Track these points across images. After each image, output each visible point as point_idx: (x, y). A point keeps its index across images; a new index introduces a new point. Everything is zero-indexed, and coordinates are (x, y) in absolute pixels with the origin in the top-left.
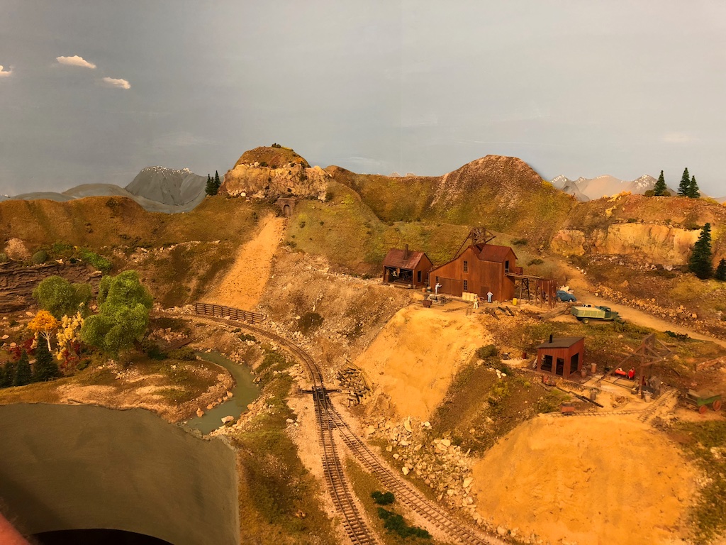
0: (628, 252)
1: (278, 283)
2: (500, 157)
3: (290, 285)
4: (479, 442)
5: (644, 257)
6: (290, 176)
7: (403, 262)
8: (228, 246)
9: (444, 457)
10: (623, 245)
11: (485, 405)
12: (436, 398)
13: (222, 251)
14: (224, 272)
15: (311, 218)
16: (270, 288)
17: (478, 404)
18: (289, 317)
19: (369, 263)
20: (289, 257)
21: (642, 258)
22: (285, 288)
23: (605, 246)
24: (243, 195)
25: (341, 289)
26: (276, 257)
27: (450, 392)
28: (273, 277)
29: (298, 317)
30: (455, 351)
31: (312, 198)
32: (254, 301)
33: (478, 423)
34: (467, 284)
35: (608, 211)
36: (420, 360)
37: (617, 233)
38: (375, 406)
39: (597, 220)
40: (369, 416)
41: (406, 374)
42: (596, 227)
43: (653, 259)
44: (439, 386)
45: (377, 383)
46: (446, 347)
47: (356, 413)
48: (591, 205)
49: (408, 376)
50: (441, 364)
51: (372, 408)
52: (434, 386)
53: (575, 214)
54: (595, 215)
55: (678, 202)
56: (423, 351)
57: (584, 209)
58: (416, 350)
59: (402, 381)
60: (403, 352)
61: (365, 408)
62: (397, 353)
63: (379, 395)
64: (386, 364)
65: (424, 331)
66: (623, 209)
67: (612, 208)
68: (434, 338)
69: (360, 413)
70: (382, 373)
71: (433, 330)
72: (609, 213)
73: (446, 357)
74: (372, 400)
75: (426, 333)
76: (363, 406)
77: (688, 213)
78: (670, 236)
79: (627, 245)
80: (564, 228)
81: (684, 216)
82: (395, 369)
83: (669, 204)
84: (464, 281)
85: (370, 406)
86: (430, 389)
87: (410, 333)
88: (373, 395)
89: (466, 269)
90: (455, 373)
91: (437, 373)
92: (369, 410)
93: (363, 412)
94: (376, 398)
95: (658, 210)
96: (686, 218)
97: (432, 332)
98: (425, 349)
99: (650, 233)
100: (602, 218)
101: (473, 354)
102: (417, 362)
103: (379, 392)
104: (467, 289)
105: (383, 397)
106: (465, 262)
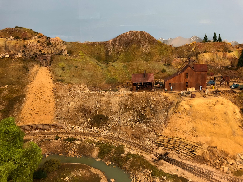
0: (209, 63)
1: (63, 103)
2: (137, 31)
3: (72, 103)
5: (217, 64)
6: (39, 44)
7: (144, 80)
8: (15, 87)
10: (206, 61)
13: (12, 91)
14: (21, 104)
15: (68, 65)
16: (59, 107)
18: (82, 120)
19: (109, 83)
20: (63, 87)
21: (216, 65)
22: (70, 105)
23: (198, 62)
24: (7, 56)
25: (111, 99)
26: (55, 89)
28: (58, 101)
29: (89, 119)
30: (231, 115)
31: (59, 54)
32: (51, 117)
34: (187, 84)
35: (193, 49)
36: (214, 124)
37: (203, 57)
38: (210, 155)
39: (190, 53)
40: (212, 161)
41: (213, 133)
42: (191, 55)
43: (220, 64)
44: (239, 134)
45: (199, 142)
46: (224, 114)
47: (200, 162)
48: (183, 48)
49: (215, 134)
50: (229, 123)
51: (208, 156)
52: (236, 134)
53: (177, 52)
54: (188, 51)
55: (217, 44)
56: (212, 119)
57: (181, 49)
58: (207, 120)
59: (214, 137)
60: (199, 122)
61: (203, 157)
62: (196, 123)
63: (207, 148)
64: (195, 131)
65: (204, 109)
66: (198, 48)
67: (194, 48)
68: (213, 111)
69: (203, 161)
70: (197, 136)
71: (210, 108)
72: (194, 50)
73: (229, 119)
74: (205, 152)
75: (206, 110)
76: (201, 156)
77: (223, 47)
78: (226, 55)
79: (208, 61)
80: (176, 57)
81: (222, 48)
82: (203, 132)
83: (214, 45)
84: (186, 83)
85: (205, 155)
86: (236, 137)
87: (197, 112)
88: (203, 149)
89: (187, 77)
90: (241, 125)
91: (231, 128)
92: (208, 158)
93: (204, 159)
94: (206, 150)
95: (211, 47)
96: (223, 49)
97: (210, 109)
98: (212, 118)
99: (217, 55)
100: (192, 52)
101: (240, 114)
102: (214, 125)
103: (205, 146)
104: (187, 86)
105: (211, 148)
106: (186, 74)
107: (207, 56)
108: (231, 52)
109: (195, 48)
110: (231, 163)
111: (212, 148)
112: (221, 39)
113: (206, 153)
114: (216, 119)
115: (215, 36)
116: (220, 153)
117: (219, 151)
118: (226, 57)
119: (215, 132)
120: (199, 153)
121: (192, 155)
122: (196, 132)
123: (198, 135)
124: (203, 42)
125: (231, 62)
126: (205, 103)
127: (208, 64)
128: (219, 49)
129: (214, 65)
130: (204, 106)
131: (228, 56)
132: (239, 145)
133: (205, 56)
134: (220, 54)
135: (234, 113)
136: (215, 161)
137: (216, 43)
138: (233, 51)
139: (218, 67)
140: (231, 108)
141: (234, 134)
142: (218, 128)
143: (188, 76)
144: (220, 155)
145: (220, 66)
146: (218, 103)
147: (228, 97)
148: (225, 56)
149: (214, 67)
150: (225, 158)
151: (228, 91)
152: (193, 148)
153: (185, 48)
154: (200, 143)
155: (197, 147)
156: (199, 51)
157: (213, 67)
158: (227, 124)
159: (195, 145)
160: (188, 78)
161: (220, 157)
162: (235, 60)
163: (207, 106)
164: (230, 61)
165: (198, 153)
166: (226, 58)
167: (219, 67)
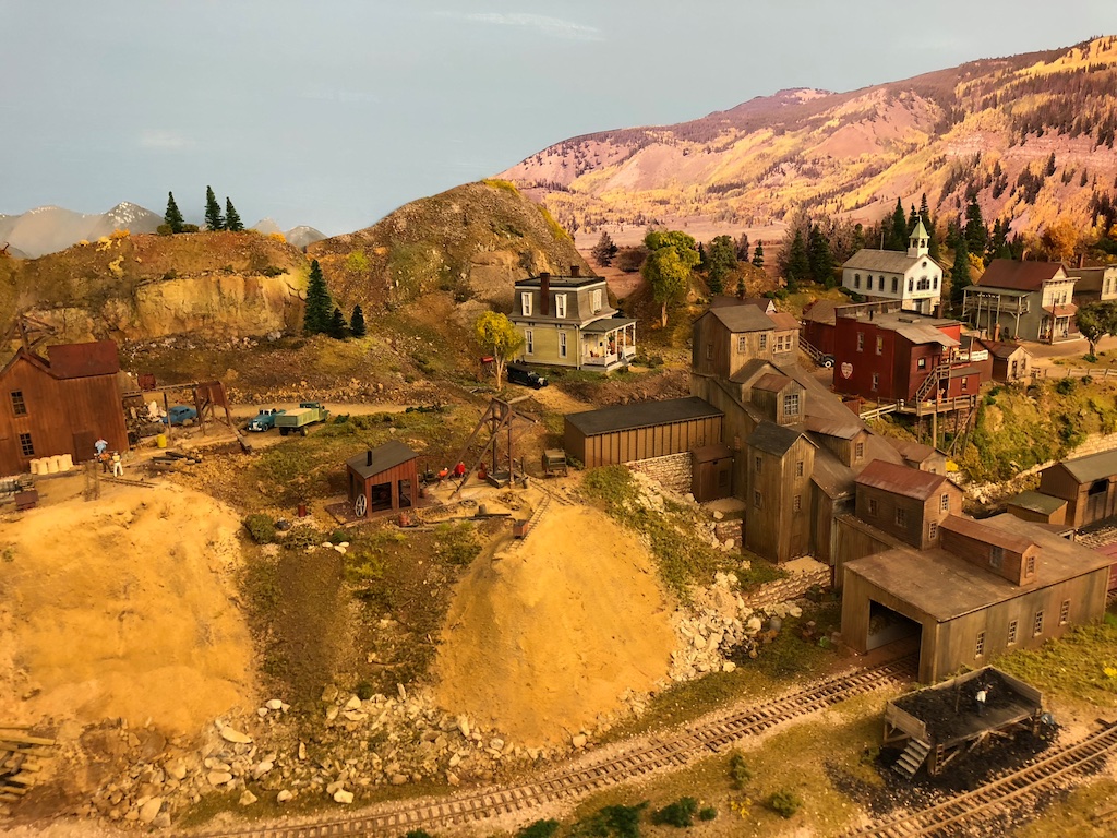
0: (189, 326)
4: (399, 665)
5: (225, 329)
9: (374, 726)
10: (176, 317)
11: (355, 607)
12: (239, 655)
17: (337, 615)
21: (221, 331)
23: (142, 326)
27: (256, 631)
30: (199, 556)
33: (367, 641)
34: (29, 442)
35: (114, 266)
36: (124, 613)
37: (158, 299)
38: (91, 764)
39: (98, 284)
40: (98, 791)
41: (114, 657)
42: (104, 296)
43: (239, 328)
44: (224, 632)
45: (41, 719)
46: (168, 559)
47: (41, 815)
48: (64, 260)
49: (125, 657)
50: (188, 593)
51: (84, 773)
52: (212, 637)
53: (37, 282)
54: (92, 276)
55: (222, 239)
56: (114, 594)
57: (55, 269)
58: (90, 601)
59: (115, 675)
60: (51, 622)
61: (60, 785)
62: (37, 631)
63: (81, 736)
64: (27, 669)
65: (79, 554)
66: (139, 260)
67: (118, 262)
68: (121, 556)
69: (56, 806)
70: (36, 693)
71: (106, 543)
72: (118, 268)
73: (189, 577)
74: (68, 760)
75: (88, 556)
76: (50, 787)
77: (248, 253)
78: (255, 288)
79: (185, 316)
80: (28, 310)
81: (245, 258)
82: (66, 665)
83: (209, 243)
84: (22, 436)
85: (71, 773)
86: (211, 648)
87: (39, 576)
88: (59, 747)
89: (21, 410)
90: (235, 594)
91: (195, 613)
92: (82, 783)
93: (63, 796)
94: (77, 747)
95: (197, 254)
96: (248, 261)
97: (105, 547)
98: (116, 588)
99: (219, 288)
100: (108, 281)
101: (236, 544)
102: (121, 620)
103: (72, 731)
104: (32, 453)
105: (98, 733)
106: (13, 394)
107: (179, 296)
108: (277, 274)
109: (121, 258)
110: (181, 773)
111: (101, 731)
112: (237, 218)
113: (74, 761)
114: (131, 588)
115: (213, 207)
116: (138, 742)
117: (131, 735)
118: (256, 296)
119: (121, 653)
120: (39, 772)
121: (6, 792)
122: (29, 677)
123: (37, 686)
124: (162, 231)
125: (281, 314)
126: (82, 525)
127: (188, 329)
128: (232, 262)
129: (213, 335)
130: (75, 539)
131: (263, 290)
132: (220, 681)
133: (172, 296)
134: (234, 286)
135: (213, 544)
136: (113, 787)
137: (218, 234)
138: (285, 271)
139: (231, 341)
140: (204, 525)
141: (203, 638)
142: (139, 627)
143: (22, 405)
144: (135, 754)
145: (237, 337)
146: (146, 513)
147: (206, 479)
148: (252, 293)
149: (214, 341)
150: (156, 758)
151: (224, 446)
152: (16, 756)
153: (73, 261)
154: (50, 723)
155: (30, 746)
156: (142, 277)
157: (208, 345)
158: (177, 599)
159: (24, 737)
160: (28, 410)
161: (134, 761)
162: (297, 306)
163: (93, 539)
164: (278, 313)
165: (38, 775)
166: (257, 300)
167: (236, 341)
